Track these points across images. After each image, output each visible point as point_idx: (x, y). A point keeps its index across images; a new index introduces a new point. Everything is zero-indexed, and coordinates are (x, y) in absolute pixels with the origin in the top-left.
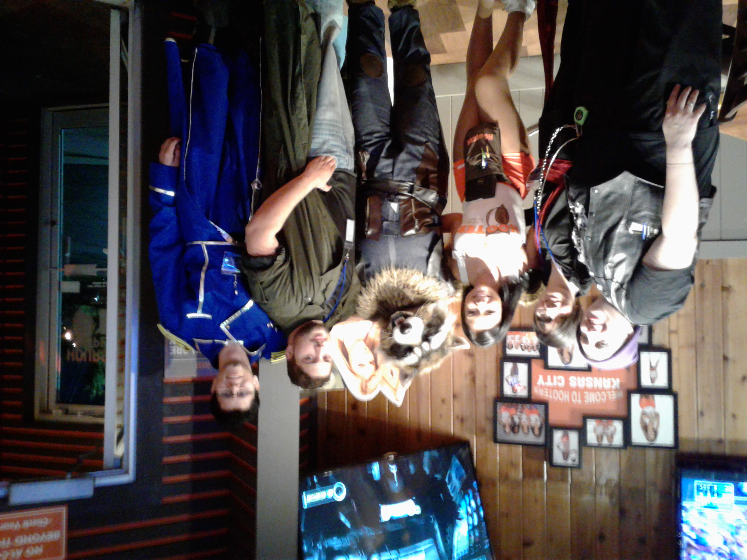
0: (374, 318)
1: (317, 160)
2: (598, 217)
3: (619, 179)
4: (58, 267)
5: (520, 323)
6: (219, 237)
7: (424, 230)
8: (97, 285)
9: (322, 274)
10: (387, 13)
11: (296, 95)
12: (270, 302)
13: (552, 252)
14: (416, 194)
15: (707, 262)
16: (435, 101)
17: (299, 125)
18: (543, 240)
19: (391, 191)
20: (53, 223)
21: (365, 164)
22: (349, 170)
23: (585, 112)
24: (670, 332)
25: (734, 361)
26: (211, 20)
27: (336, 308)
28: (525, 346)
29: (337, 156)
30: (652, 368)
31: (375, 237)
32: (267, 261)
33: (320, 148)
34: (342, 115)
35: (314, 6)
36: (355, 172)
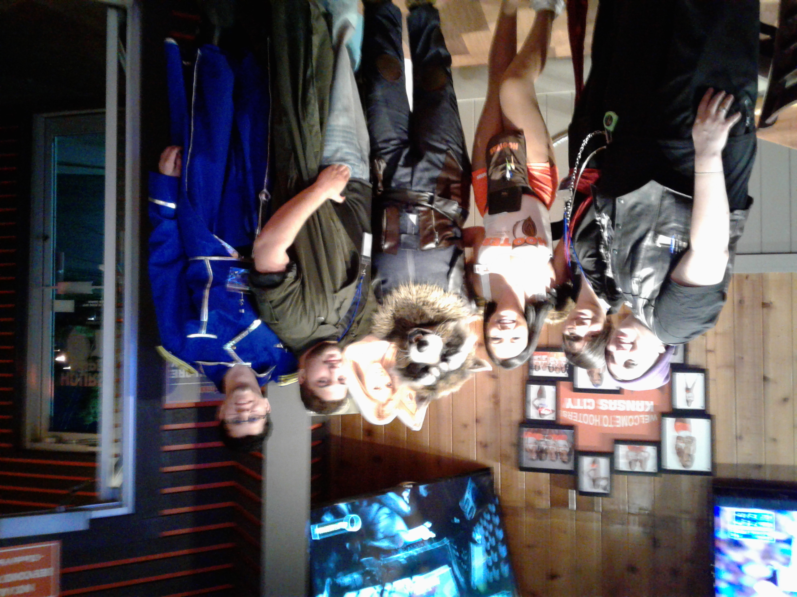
0: (389, 337)
1: (329, 169)
2: (625, 228)
3: (646, 188)
4: (51, 285)
5: (548, 342)
6: (223, 252)
7: (445, 244)
8: (92, 304)
9: (335, 292)
10: (405, 11)
11: (308, 100)
12: (279, 322)
13: (582, 267)
14: (436, 204)
15: (747, 277)
16: (456, 106)
17: (311, 132)
18: (573, 253)
19: (410, 202)
20: (46, 238)
21: (381, 173)
22: (364, 180)
23: (615, 117)
24: (708, 351)
25: (776, 383)
26: (215, 19)
27: (350, 326)
28: (553, 367)
29: (351, 164)
30: (688, 390)
31: (393, 250)
32: (277, 278)
33: (333, 156)
34: (356, 122)
35: (326, 5)
36: (370, 181)
